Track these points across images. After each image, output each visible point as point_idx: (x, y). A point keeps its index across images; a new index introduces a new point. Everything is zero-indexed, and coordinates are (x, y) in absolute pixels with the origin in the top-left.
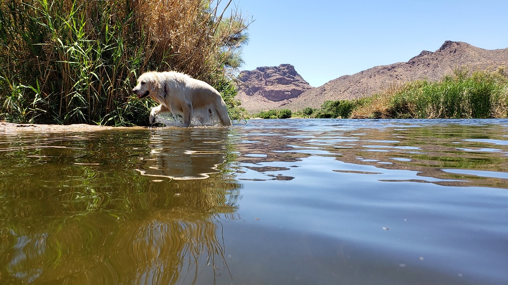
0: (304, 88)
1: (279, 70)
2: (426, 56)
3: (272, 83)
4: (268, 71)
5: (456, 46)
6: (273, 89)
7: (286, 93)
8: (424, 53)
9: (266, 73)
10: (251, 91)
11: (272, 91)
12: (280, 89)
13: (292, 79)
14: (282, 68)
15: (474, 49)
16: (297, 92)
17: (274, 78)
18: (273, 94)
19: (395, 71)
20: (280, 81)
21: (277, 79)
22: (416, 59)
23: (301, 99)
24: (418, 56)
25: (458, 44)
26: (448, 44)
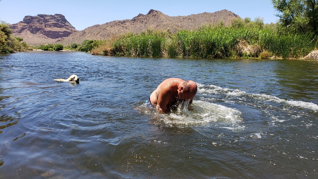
0: (72, 31)
1: (55, 18)
2: (141, 17)
3: (50, 26)
4: (47, 18)
5: (155, 13)
6: (50, 30)
7: (60, 33)
8: (140, 15)
9: (45, 18)
10: (34, 31)
11: (50, 31)
12: (56, 31)
13: (64, 25)
14: (56, 16)
15: (164, 15)
16: (67, 33)
17: (51, 22)
18: (51, 34)
19: (125, 24)
20: (55, 25)
21: (53, 23)
22: (136, 18)
23: (70, 38)
24: (137, 17)
25: (156, 11)
26: (152, 11)
